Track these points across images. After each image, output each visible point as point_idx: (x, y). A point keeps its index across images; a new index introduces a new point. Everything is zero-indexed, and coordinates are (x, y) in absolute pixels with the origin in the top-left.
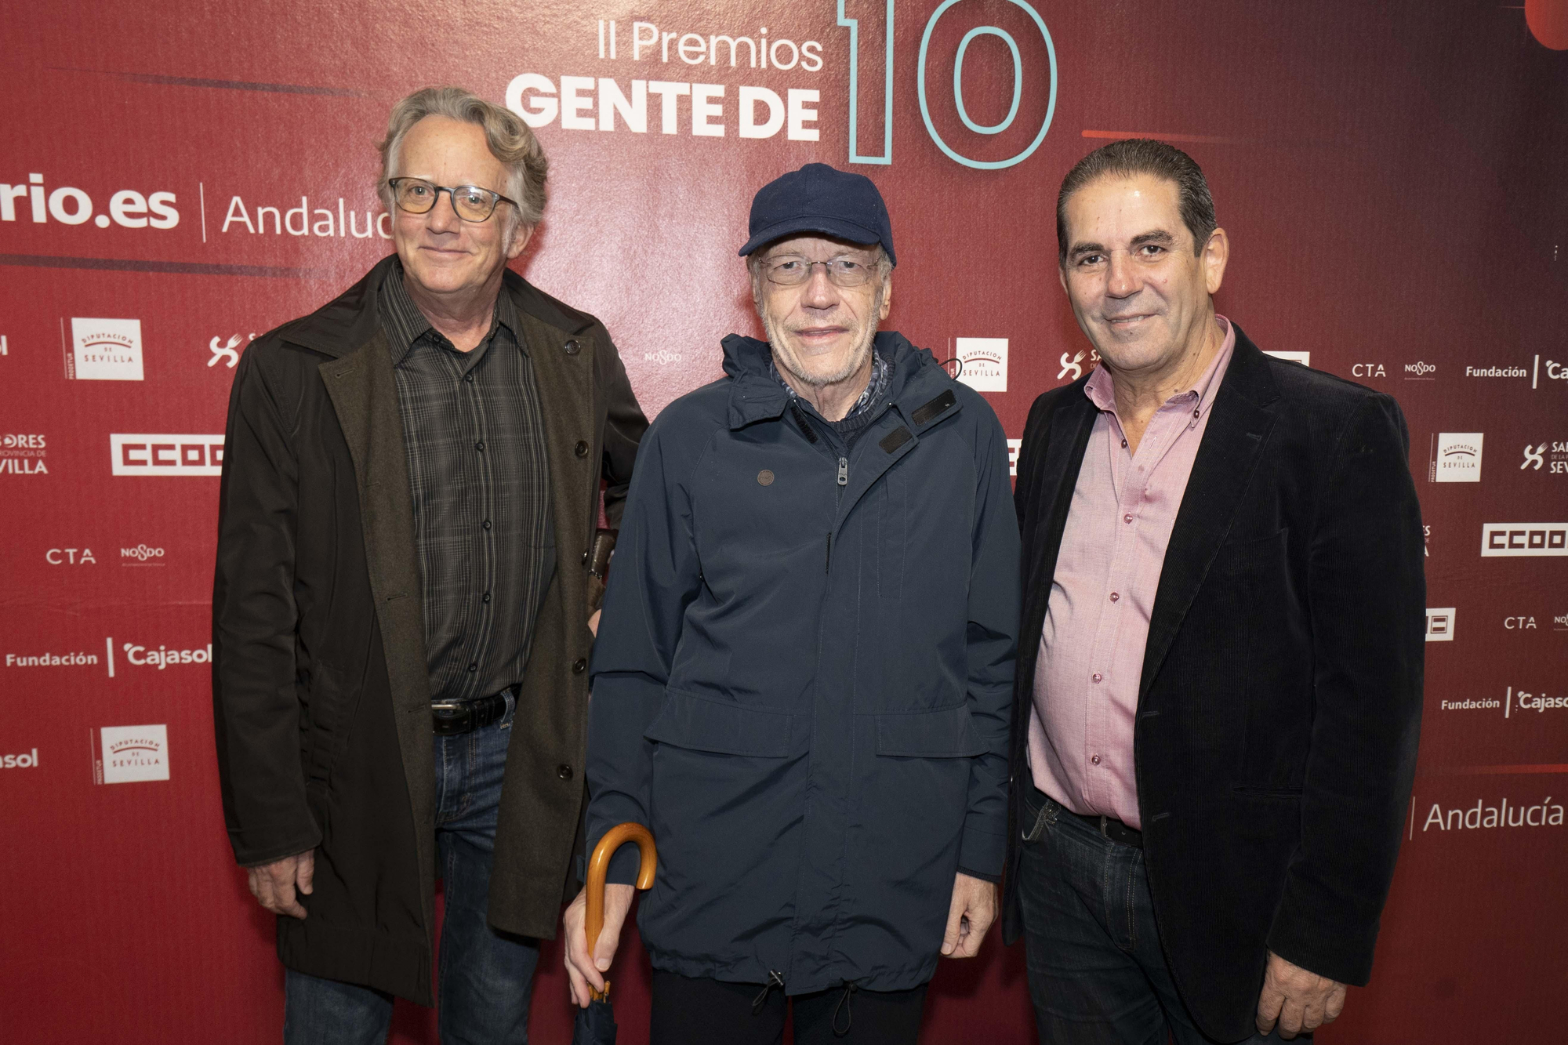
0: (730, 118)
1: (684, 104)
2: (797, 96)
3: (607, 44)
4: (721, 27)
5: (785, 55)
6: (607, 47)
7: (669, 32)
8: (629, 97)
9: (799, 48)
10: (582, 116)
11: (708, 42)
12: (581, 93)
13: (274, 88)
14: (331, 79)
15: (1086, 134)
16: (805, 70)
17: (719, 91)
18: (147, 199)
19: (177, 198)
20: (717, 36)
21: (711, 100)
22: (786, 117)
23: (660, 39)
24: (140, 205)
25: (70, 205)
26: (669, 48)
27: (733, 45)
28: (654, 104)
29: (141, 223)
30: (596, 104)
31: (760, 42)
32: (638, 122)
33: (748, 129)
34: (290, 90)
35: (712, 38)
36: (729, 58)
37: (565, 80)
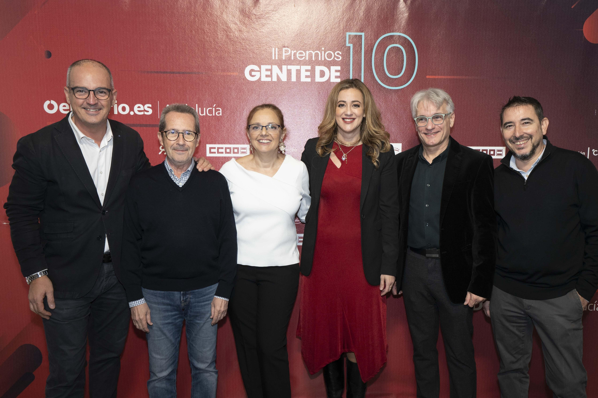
0: (313, 76)
1: (298, 72)
2: (333, 68)
3: (275, 55)
4: (310, 48)
5: (330, 56)
6: (275, 56)
7: (294, 50)
8: (282, 71)
9: (334, 53)
10: (267, 77)
11: (306, 53)
12: (267, 70)
13: (179, 73)
14: (195, 70)
15: (427, 77)
16: (336, 60)
17: (309, 67)
18: (144, 106)
19: (152, 106)
20: (308, 51)
21: (307, 71)
22: (330, 75)
23: (291, 53)
24: (142, 109)
25: (124, 109)
26: (294, 55)
27: (314, 53)
28: (289, 72)
29: (142, 113)
30: (271, 73)
31: (322, 52)
32: (284, 78)
33: (318, 79)
34: (183, 73)
35: (307, 51)
36: (312, 58)
37: (262, 66)
